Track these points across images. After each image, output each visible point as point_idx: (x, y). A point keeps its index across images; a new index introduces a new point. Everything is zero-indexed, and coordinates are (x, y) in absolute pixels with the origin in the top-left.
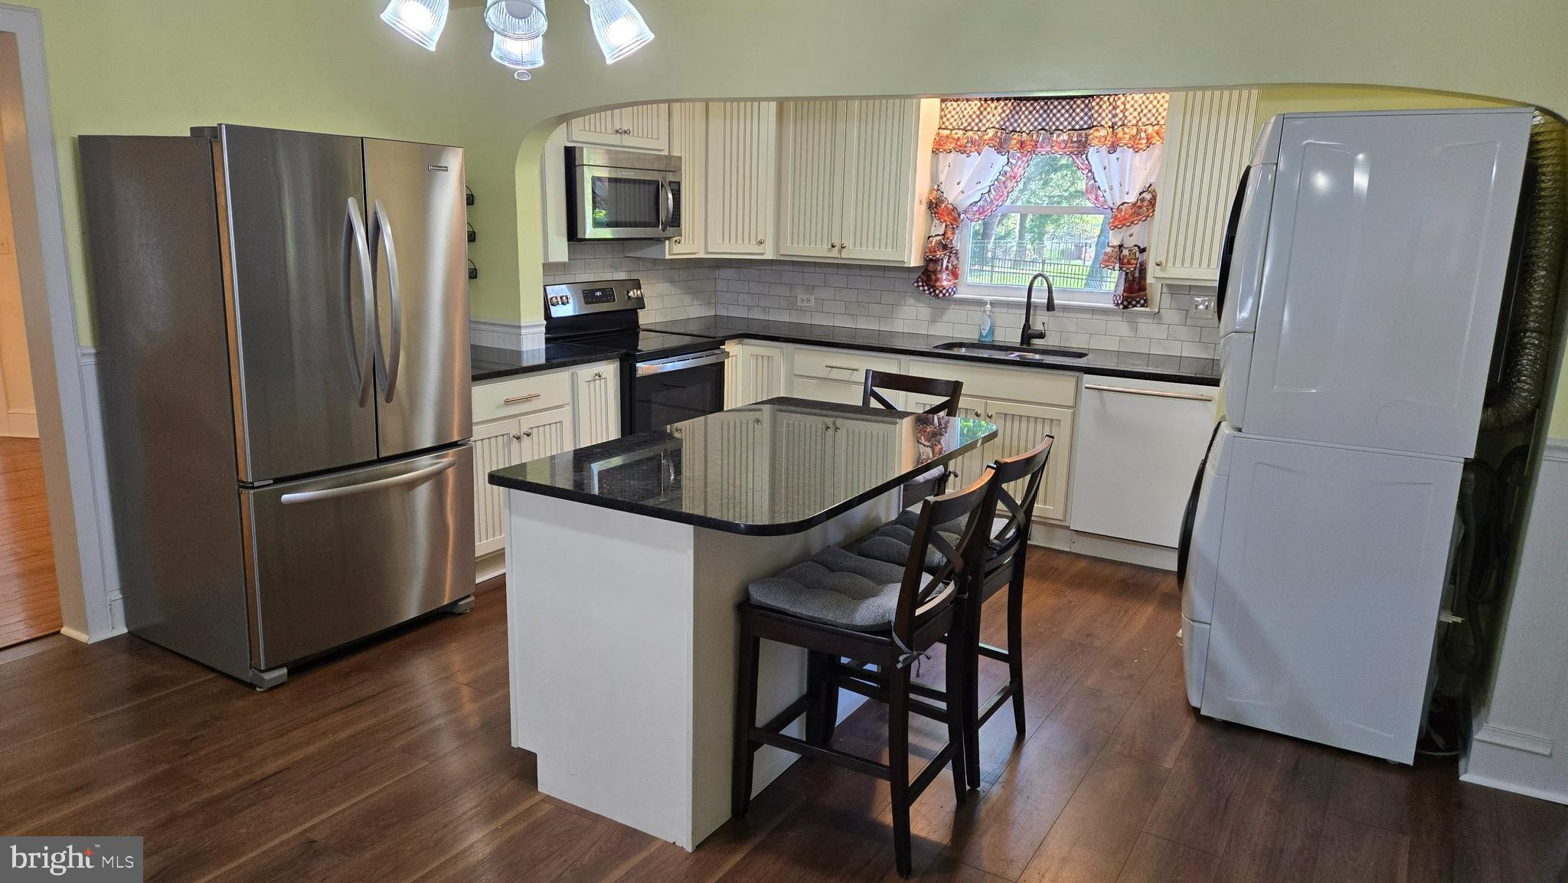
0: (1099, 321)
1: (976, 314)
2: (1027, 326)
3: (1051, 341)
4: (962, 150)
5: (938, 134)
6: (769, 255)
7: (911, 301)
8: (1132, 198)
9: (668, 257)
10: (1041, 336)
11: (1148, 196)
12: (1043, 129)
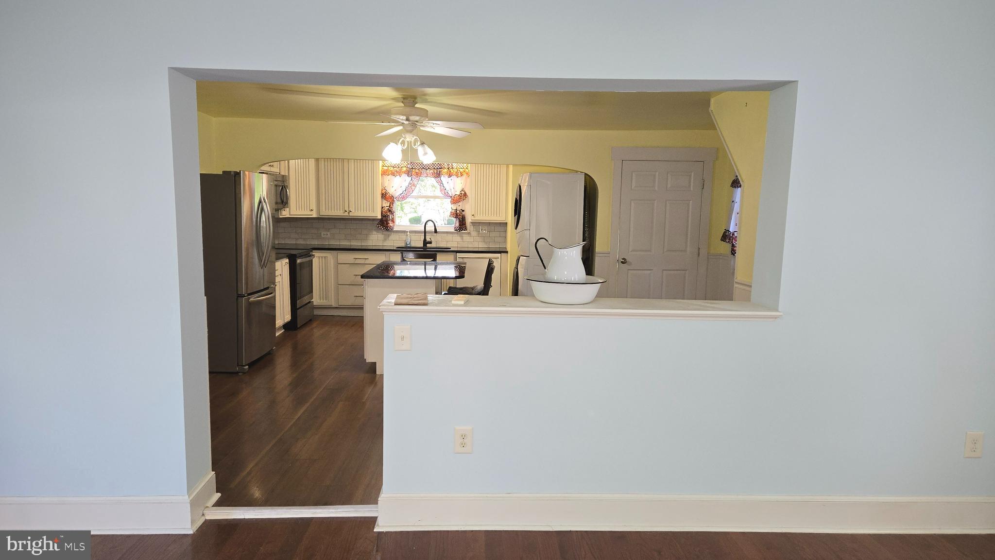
0: (450, 237)
1: (403, 237)
2: (425, 239)
3: (433, 245)
4: (393, 174)
5: (383, 168)
6: (314, 215)
7: (374, 232)
8: (458, 193)
9: (280, 217)
10: (430, 243)
11: (463, 192)
12: (423, 168)
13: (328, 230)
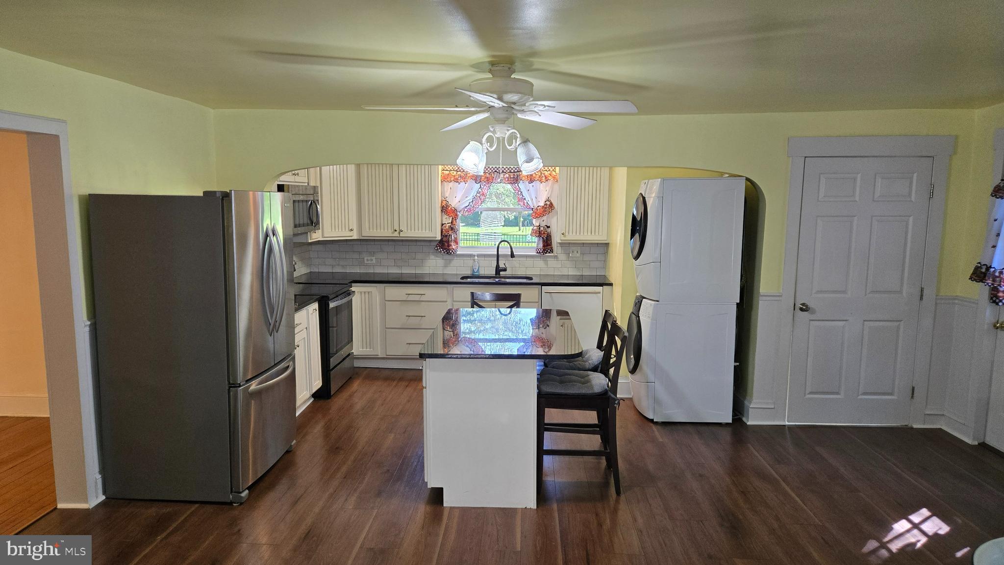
0: (529, 262)
1: (470, 262)
2: (498, 266)
3: (508, 273)
4: (456, 181)
5: (443, 173)
6: (355, 236)
7: (432, 257)
8: (542, 204)
9: (310, 241)
10: (505, 270)
11: (548, 203)
12: (496, 171)
13: (372, 254)
